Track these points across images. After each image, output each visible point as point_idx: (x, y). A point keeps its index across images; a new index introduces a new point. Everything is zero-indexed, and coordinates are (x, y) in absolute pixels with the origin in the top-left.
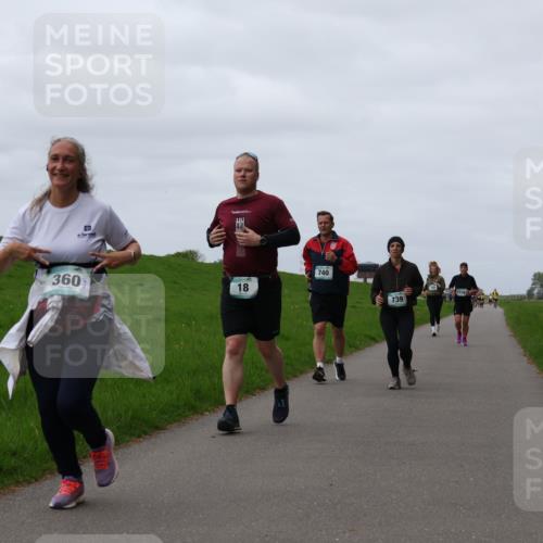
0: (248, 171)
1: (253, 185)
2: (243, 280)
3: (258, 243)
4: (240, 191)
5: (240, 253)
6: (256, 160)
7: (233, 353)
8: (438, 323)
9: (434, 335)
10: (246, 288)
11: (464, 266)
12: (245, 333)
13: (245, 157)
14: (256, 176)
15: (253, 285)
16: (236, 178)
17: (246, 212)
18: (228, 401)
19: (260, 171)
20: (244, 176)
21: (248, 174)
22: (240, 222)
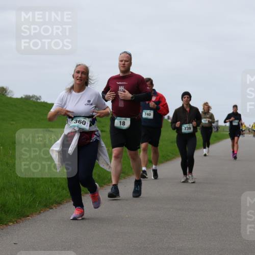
0: (126, 61)
1: (129, 69)
2: (123, 119)
3: (130, 99)
4: (122, 72)
5: (121, 104)
6: (130, 55)
7: (117, 157)
8: (208, 147)
9: (205, 155)
10: (124, 123)
11: (235, 107)
12: (123, 146)
13: (125, 54)
14: (130, 64)
15: (128, 122)
16: (120, 64)
17: (125, 83)
18: (114, 182)
19: (132, 61)
20: (124, 64)
21: (126, 63)
22: (121, 88)
